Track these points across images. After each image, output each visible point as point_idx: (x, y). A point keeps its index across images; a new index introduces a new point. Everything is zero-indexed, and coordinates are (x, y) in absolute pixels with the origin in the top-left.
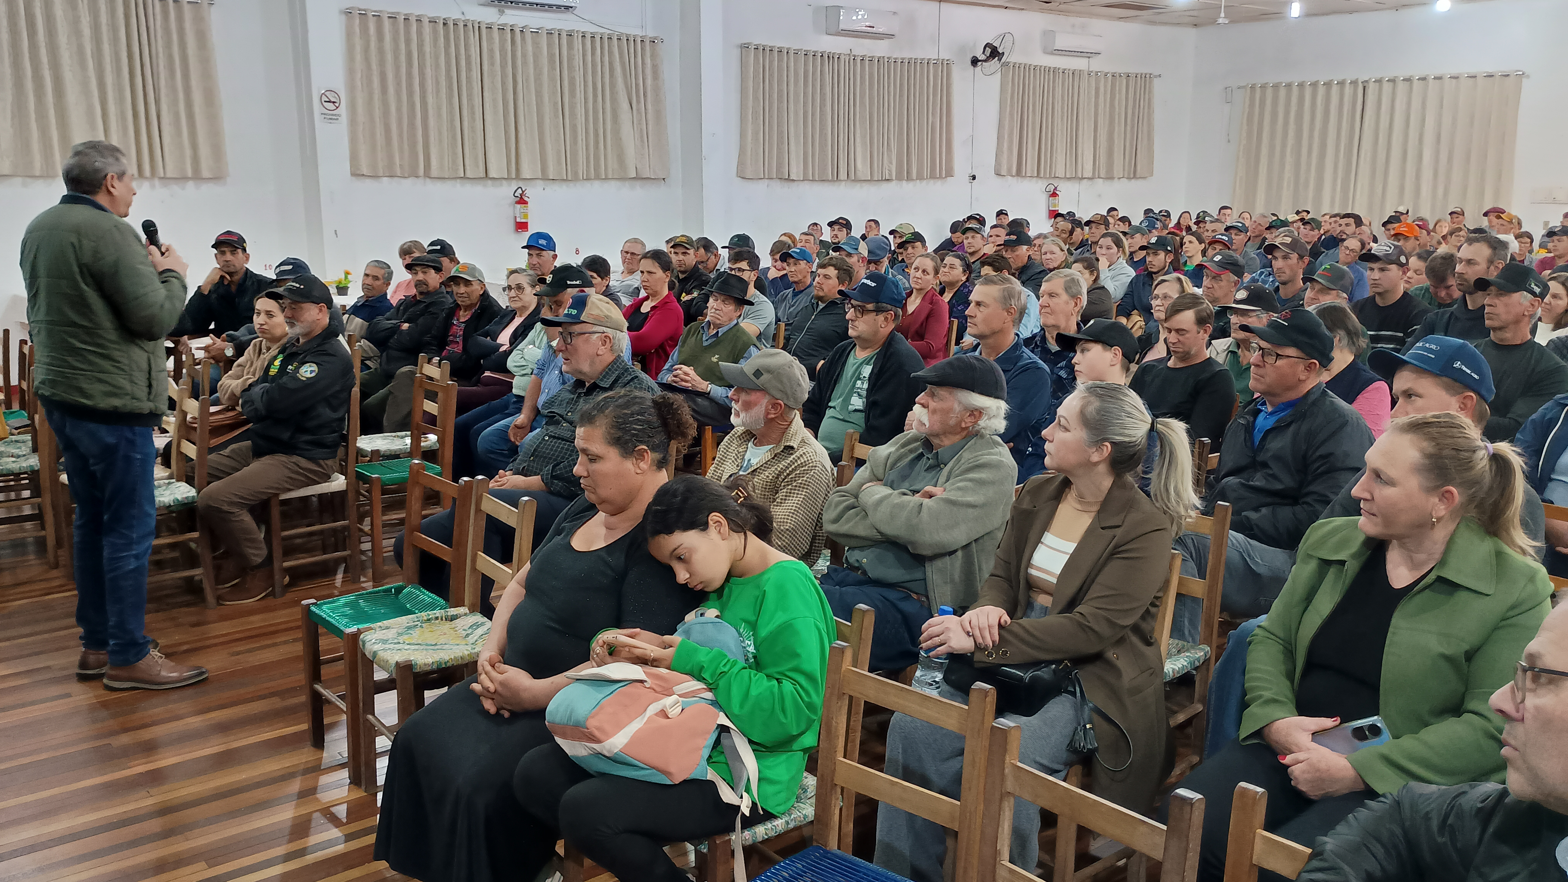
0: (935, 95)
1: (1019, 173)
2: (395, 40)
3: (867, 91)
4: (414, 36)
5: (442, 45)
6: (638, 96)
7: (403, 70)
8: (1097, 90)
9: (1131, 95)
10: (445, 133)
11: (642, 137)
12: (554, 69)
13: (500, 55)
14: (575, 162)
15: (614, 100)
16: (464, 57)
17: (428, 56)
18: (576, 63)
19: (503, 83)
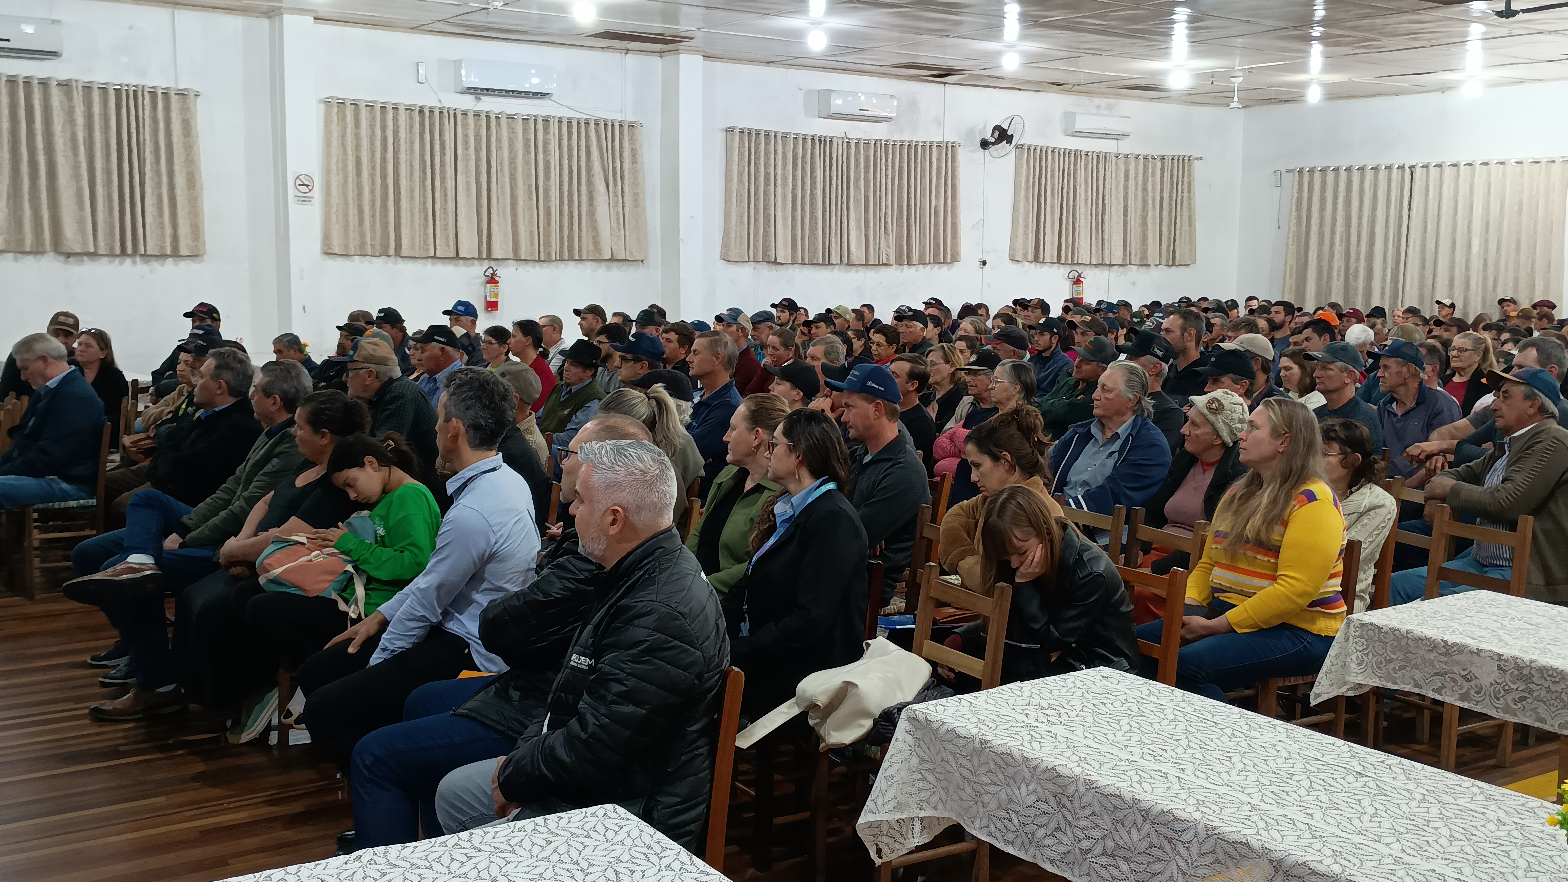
0: (938, 178)
1: (1036, 259)
2: (372, 127)
3: (862, 174)
4: (390, 123)
5: (417, 131)
6: (615, 180)
7: (378, 155)
8: (1127, 172)
9: (1167, 178)
10: (417, 215)
11: (618, 219)
12: (529, 153)
13: (475, 140)
14: (548, 244)
15: (590, 183)
16: (438, 142)
17: (402, 141)
18: (551, 147)
19: (477, 167)
